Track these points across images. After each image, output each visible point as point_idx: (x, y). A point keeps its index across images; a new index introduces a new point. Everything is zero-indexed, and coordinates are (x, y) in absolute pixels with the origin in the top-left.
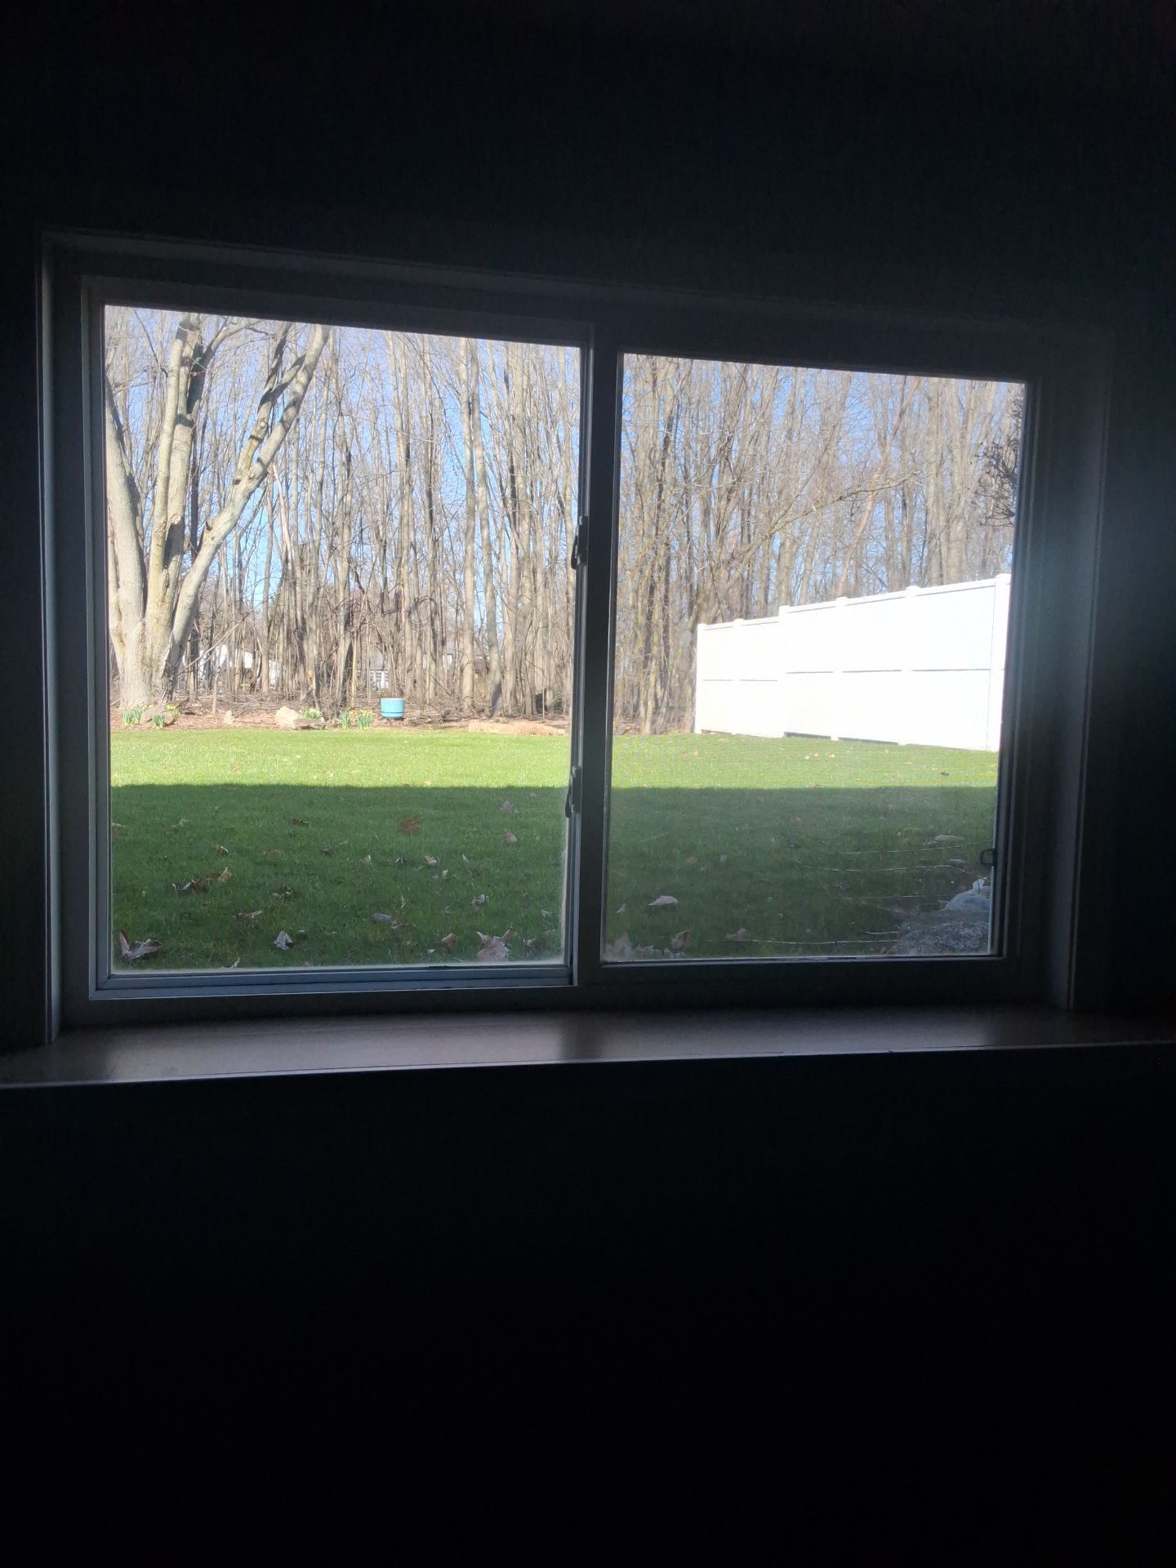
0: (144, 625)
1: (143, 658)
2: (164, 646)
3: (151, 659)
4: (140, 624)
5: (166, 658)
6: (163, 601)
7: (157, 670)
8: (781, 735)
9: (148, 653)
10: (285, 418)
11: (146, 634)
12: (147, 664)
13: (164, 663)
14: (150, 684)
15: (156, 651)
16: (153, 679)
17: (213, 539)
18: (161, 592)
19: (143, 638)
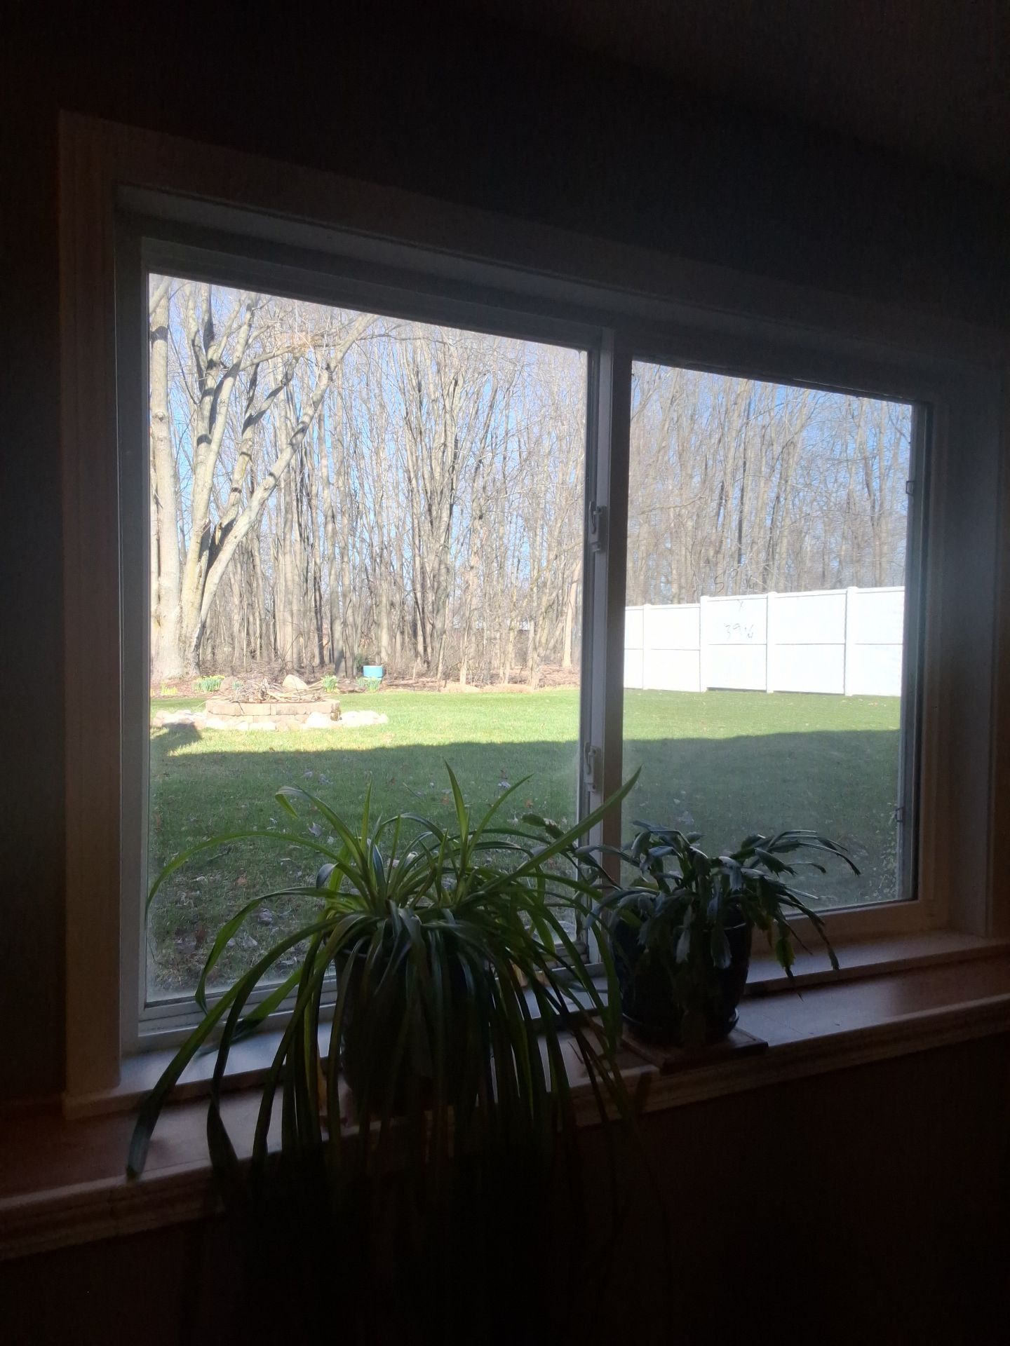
0: (181, 608)
1: (180, 636)
2: (195, 626)
3: (186, 637)
4: (179, 607)
5: (196, 635)
6: (197, 588)
7: (190, 646)
8: (704, 690)
9: (184, 632)
10: (294, 441)
11: (183, 615)
12: (182, 640)
13: (195, 639)
14: (184, 658)
15: (190, 630)
16: (186, 652)
17: (236, 537)
18: (196, 580)
19: (180, 620)
